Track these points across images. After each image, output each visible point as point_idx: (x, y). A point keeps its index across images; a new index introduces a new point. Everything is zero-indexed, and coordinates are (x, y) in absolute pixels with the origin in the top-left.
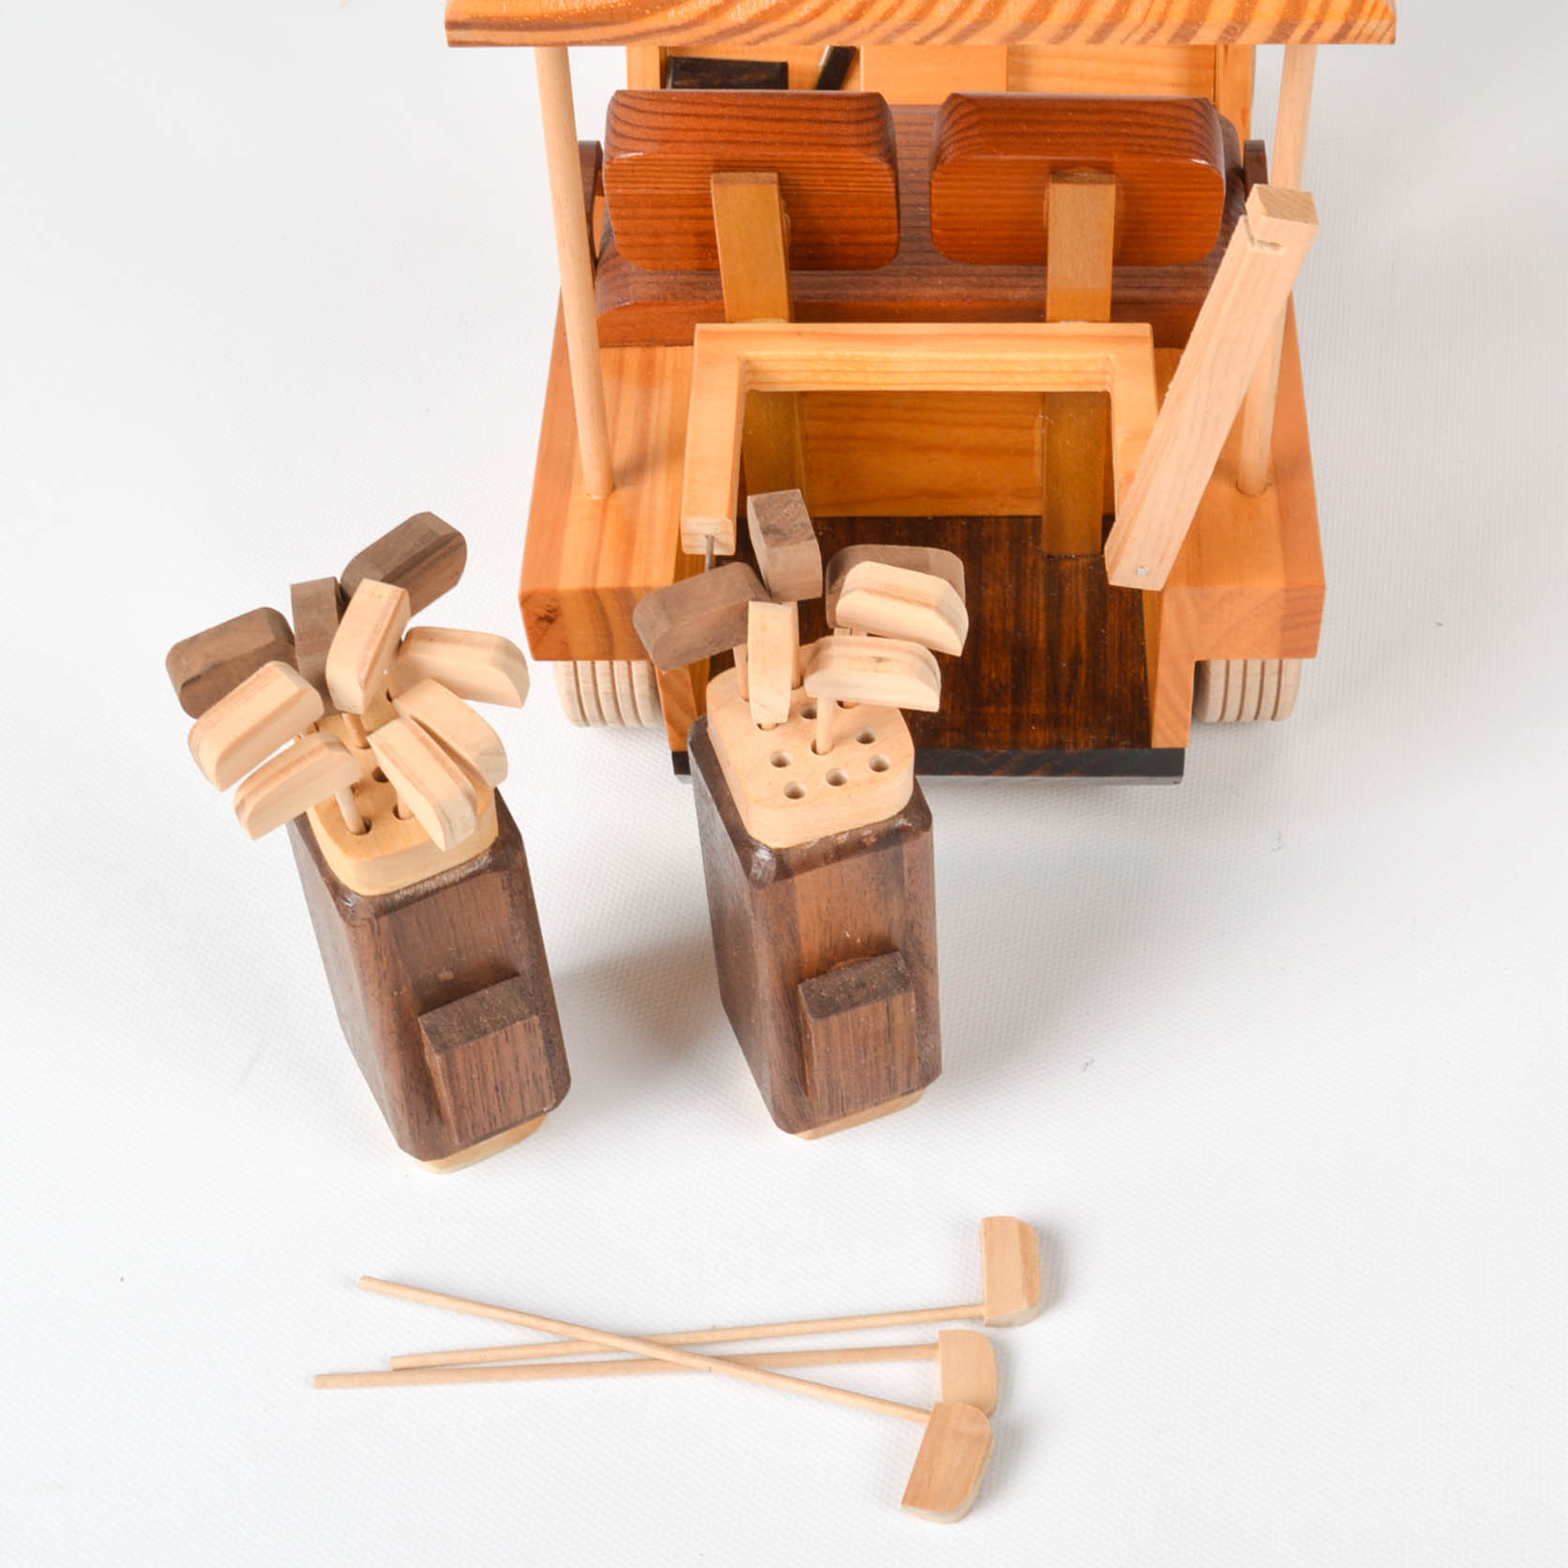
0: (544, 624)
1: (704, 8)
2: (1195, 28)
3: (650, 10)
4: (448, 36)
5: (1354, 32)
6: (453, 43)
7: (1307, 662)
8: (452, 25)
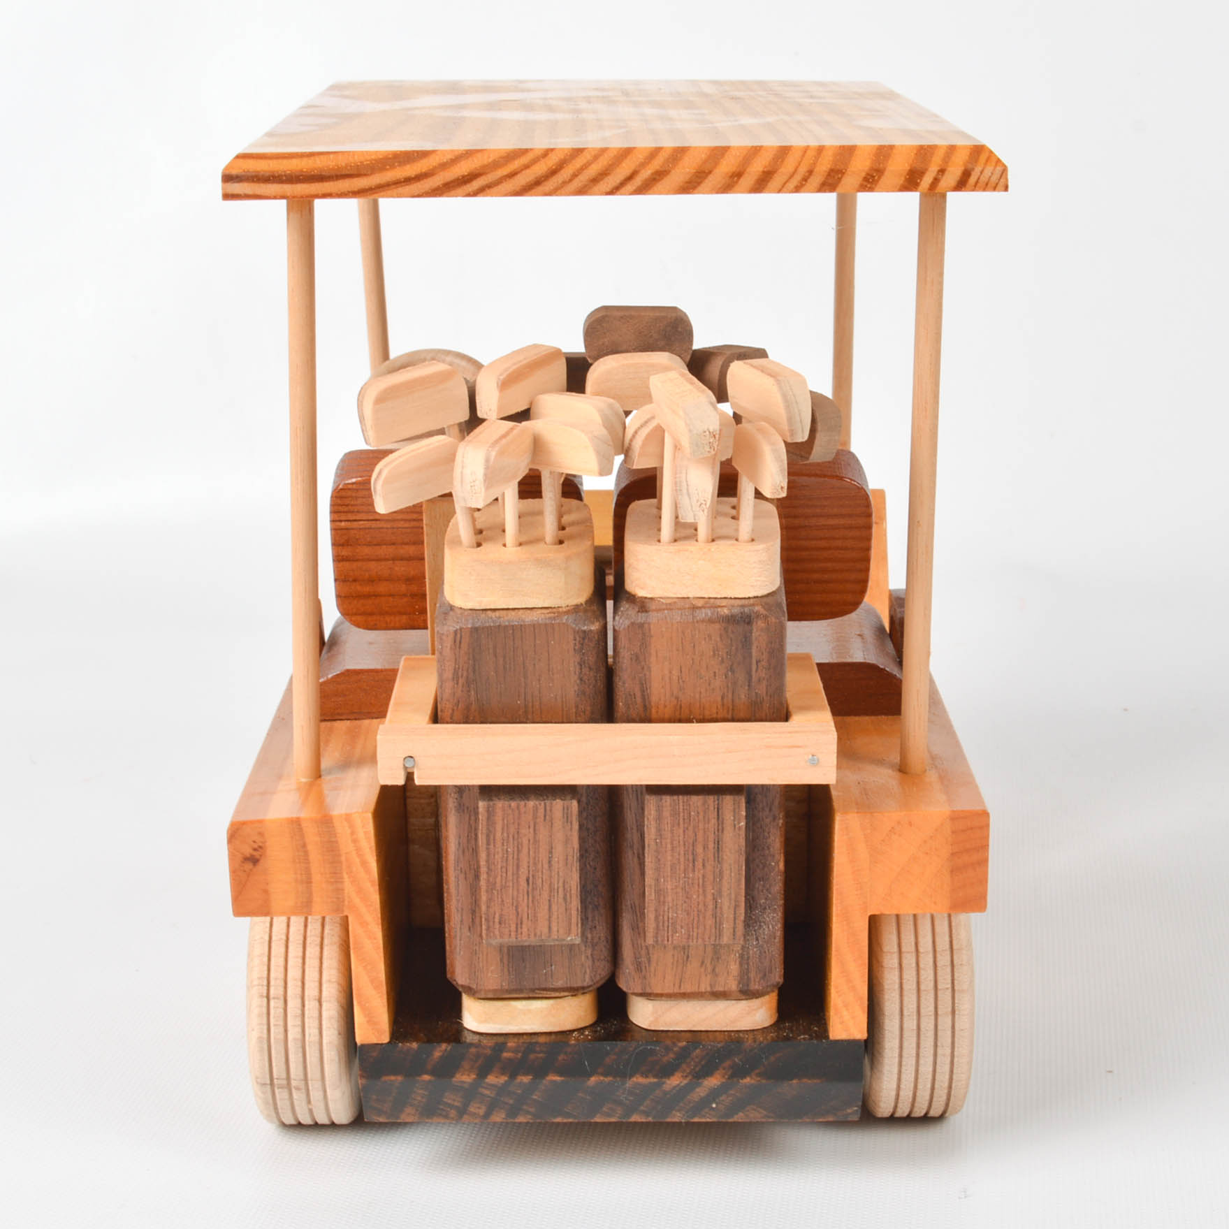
0: (249, 866)
1: (434, 164)
2: (840, 176)
3: (389, 165)
4: (223, 189)
5: (972, 180)
6: (227, 196)
7: (975, 917)
8: (228, 178)
